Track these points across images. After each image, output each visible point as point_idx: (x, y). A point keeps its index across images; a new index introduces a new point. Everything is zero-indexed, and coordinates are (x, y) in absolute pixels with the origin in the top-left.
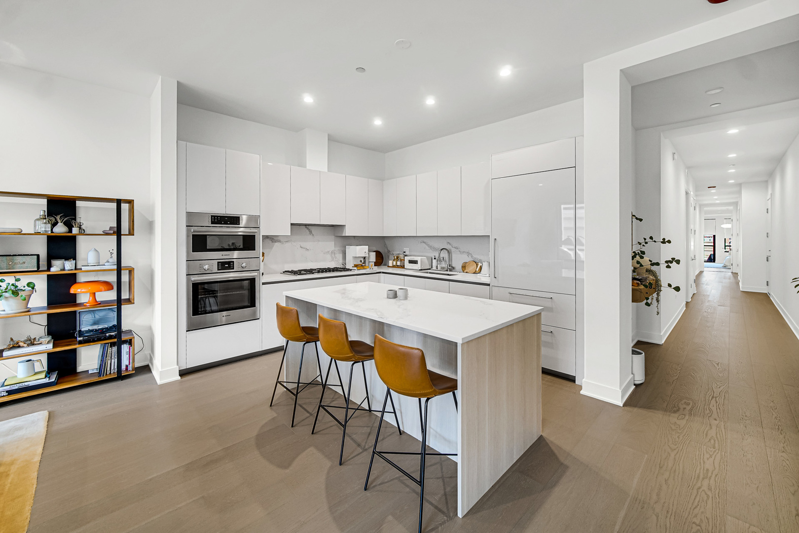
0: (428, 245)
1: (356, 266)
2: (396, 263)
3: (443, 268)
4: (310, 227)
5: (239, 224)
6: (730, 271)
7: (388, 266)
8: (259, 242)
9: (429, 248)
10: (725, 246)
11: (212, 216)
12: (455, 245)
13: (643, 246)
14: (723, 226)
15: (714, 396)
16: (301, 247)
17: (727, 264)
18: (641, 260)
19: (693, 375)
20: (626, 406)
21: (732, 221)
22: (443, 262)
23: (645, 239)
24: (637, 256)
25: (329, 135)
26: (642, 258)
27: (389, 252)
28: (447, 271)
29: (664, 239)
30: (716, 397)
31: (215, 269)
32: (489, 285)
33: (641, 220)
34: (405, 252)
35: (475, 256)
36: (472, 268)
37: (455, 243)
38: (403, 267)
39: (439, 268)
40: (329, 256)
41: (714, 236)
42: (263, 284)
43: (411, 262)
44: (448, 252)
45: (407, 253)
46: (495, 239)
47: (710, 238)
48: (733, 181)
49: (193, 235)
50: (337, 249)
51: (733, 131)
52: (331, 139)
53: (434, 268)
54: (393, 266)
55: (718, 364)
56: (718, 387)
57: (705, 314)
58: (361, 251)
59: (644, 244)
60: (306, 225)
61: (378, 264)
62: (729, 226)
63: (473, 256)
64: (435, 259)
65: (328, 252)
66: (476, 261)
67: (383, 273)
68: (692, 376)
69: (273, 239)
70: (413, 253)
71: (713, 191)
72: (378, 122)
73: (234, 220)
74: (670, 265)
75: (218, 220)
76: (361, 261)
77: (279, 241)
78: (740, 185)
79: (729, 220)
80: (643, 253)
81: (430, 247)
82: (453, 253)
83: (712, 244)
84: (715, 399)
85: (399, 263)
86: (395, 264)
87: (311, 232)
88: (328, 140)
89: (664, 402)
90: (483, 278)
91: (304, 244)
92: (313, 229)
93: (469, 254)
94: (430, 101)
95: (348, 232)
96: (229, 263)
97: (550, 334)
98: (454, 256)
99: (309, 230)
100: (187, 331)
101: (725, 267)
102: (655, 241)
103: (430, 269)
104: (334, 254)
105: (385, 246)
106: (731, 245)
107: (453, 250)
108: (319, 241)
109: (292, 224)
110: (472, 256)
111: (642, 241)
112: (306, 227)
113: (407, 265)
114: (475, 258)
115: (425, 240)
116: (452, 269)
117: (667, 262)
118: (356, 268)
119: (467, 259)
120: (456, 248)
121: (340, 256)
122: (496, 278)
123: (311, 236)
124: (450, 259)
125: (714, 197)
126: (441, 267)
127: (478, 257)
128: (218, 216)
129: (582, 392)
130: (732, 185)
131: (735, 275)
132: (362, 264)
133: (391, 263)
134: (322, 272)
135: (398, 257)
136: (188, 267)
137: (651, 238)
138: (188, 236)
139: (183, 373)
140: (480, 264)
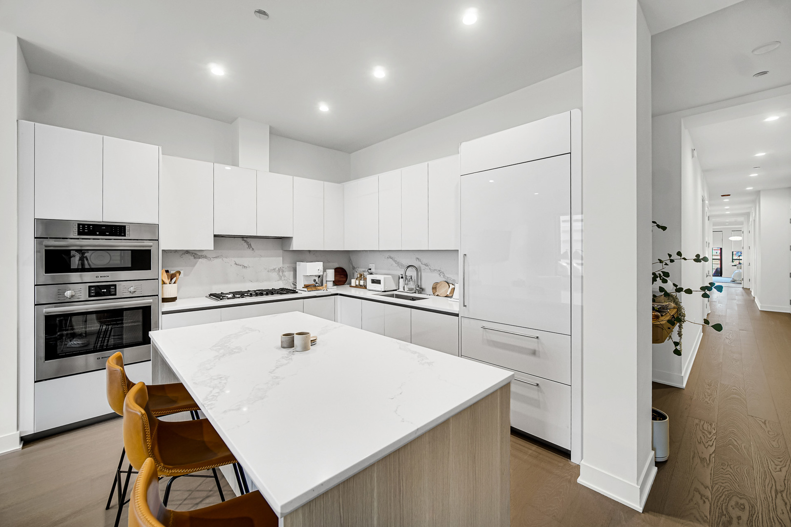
0: (395, 261)
1: (306, 286)
2: (359, 283)
3: (411, 290)
4: (248, 240)
5: (125, 236)
6: (741, 286)
7: (351, 286)
8: (157, 260)
9: (396, 265)
10: (733, 259)
11: (79, 225)
12: (425, 261)
13: (666, 264)
14: (731, 238)
15: (779, 488)
16: (236, 264)
17: (735, 278)
18: (664, 285)
19: (736, 443)
20: (648, 512)
21: (743, 233)
22: (411, 282)
23: (670, 256)
24: (658, 279)
25: (270, 127)
26: (665, 281)
27: (354, 268)
28: (415, 293)
29: (698, 256)
30: (782, 492)
31: (84, 295)
32: (457, 315)
33: (664, 228)
34: (370, 269)
35: (447, 276)
36: (444, 290)
37: (425, 259)
38: (365, 287)
39: (406, 289)
40: (274, 275)
41: (721, 249)
42: (163, 313)
43: (373, 281)
44: (417, 269)
45: (373, 271)
46: (466, 255)
47: (717, 251)
48: (752, 188)
49: (45, 250)
50: (286, 265)
51: (772, 118)
52: (274, 133)
53: (401, 289)
54: (356, 286)
55: (765, 423)
56: (778, 468)
57: (727, 341)
58: (314, 268)
59: (668, 262)
60: (243, 237)
61: (336, 283)
62: (739, 238)
63: (446, 275)
64: (402, 278)
65: (274, 269)
66: (449, 281)
67: (341, 295)
68: (734, 446)
69: (196, 254)
70: (379, 271)
71: (726, 200)
72: (324, 108)
73: (118, 230)
74: (708, 292)
75: (88, 229)
76: (315, 281)
77: (205, 257)
78: (758, 193)
79: (739, 232)
80: (667, 274)
81: (398, 263)
82: (422, 271)
83: (719, 257)
84: (779, 495)
85: (362, 283)
86: (357, 284)
87: (250, 246)
88: (270, 133)
89: (704, 502)
90: (452, 306)
91: (239, 261)
92: (252, 242)
93: (440, 272)
94: (379, 73)
95: (296, 246)
96: (108, 287)
97: (536, 387)
98: (424, 275)
99: (247, 243)
100: (35, 382)
101: (734, 281)
102: (685, 259)
103: (396, 290)
104: (283, 272)
105: (350, 261)
106: (741, 258)
107: (423, 267)
108: (261, 256)
109: (215, 236)
110: (444, 276)
111: (666, 258)
112: (243, 240)
113: (370, 285)
114: (448, 278)
115: (392, 255)
116: (421, 290)
117: (703, 289)
118: (306, 289)
119: (438, 279)
120: (426, 265)
121: (289, 275)
122: (465, 306)
123: (250, 251)
124: (419, 277)
125: (727, 208)
126: (409, 289)
127: (451, 276)
128: (89, 225)
129: (580, 480)
130: (749, 193)
131: (747, 291)
132: (317, 284)
133: (354, 282)
134: (262, 294)
135: (361, 275)
136: (36, 294)
137: (679, 254)
138: (37, 251)
139: (26, 441)
140: (452, 286)
